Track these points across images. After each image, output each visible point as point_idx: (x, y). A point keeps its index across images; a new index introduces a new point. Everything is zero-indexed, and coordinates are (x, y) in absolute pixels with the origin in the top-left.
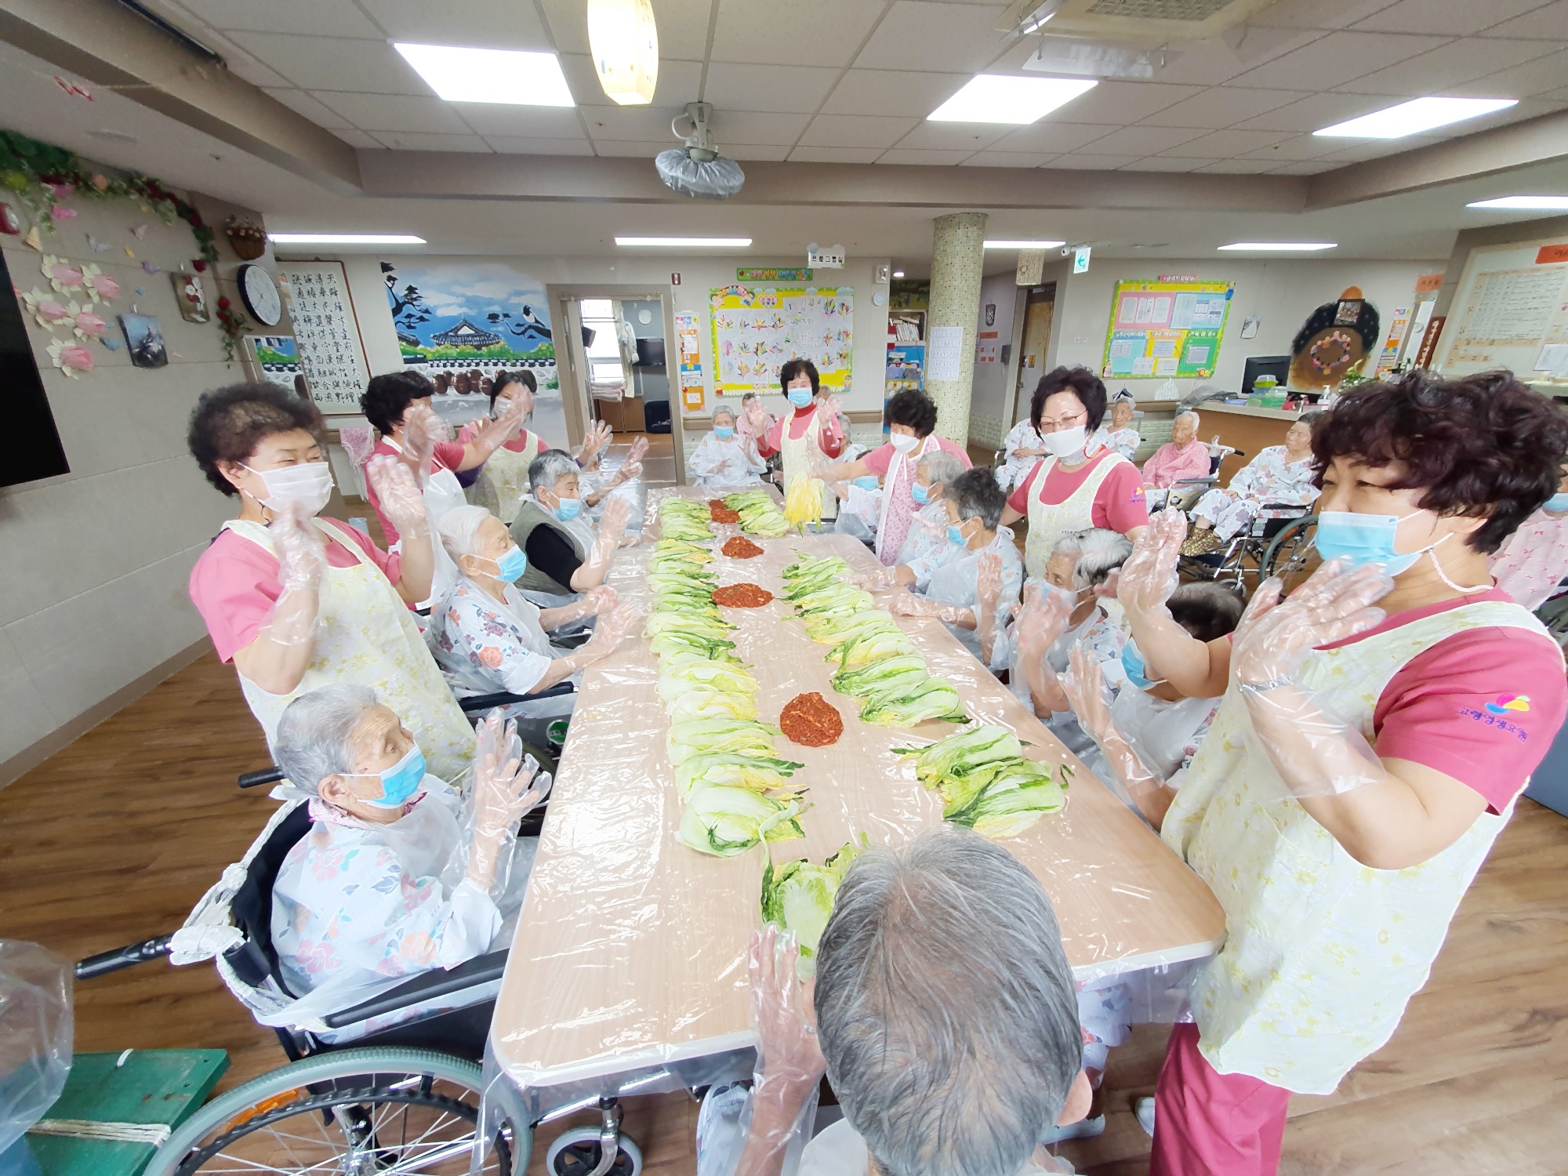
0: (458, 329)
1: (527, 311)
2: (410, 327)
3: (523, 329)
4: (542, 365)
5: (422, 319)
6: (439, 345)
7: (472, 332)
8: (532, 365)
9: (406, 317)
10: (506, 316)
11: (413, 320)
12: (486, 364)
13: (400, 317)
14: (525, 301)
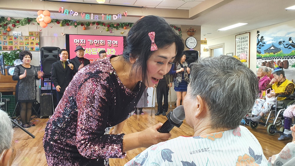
0: (270, 47)
1: (290, 39)
2: (260, 48)
3: (288, 45)
4: (292, 58)
5: (263, 46)
6: (265, 53)
7: (274, 48)
8: (288, 58)
9: (259, 46)
10: (284, 42)
11: (261, 46)
12: (276, 59)
13: (258, 46)
14: (290, 36)
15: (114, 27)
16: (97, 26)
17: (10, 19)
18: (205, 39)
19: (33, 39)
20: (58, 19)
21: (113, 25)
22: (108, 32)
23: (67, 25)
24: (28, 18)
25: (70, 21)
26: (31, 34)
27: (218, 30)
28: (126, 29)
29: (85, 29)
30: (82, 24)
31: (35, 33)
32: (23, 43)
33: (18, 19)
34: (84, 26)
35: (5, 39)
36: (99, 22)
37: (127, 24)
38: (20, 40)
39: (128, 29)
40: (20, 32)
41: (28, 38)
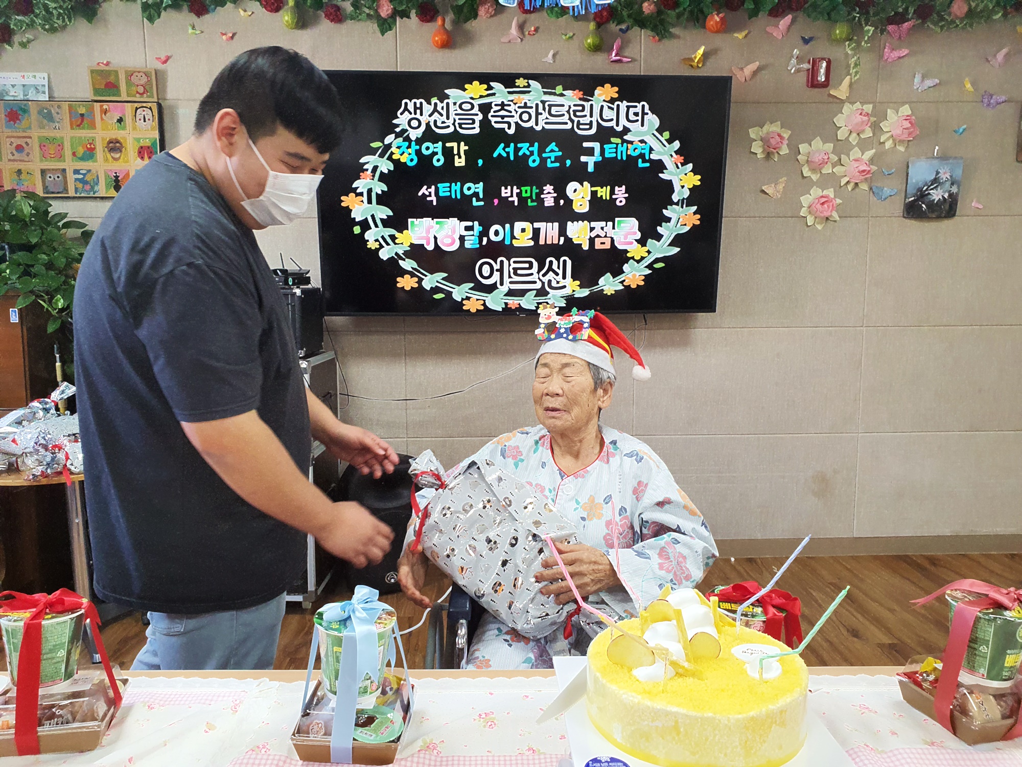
15: (642, 22)
16: (523, 16)
19: (120, 120)
21: (629, 5)
22: (601, 57)
23: (328, 16)
26: (107, 84)
29: (448, 43)
30: (427, 11)
31: (130, 76)
32: (61, 146)
34: (440, 22)
38: (42, 127)
39: (739, 30)
40: (38, 75)
41: (91, 111)
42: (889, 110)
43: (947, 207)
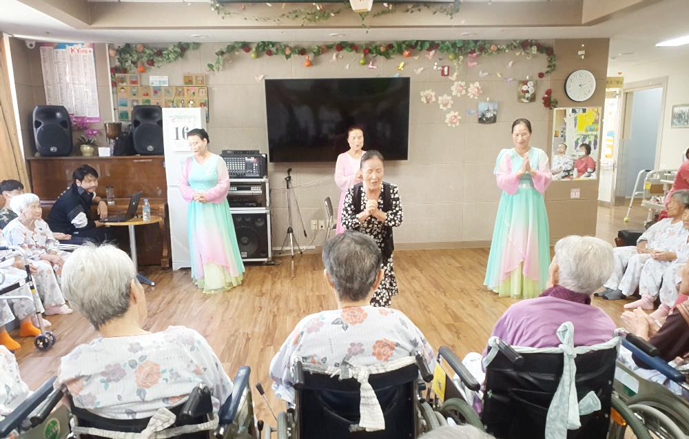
15: (381, 54)
16: (337, 52)
17: (142, 49)
18: (620, 73)
19: (194, 93)
20: (246, 41)
21: (376, 48)
22: (365, 66)
23: (267, 54)
24: (180, 43)
25: (274, 44)
26: (188, 81)
27: (657, 45)
28: (410, 55)
29: (311, 64)
30: (303, 52)
31: (196, 77)
32: (172, 102)
33: (160, 46)
34: (307, 56)
35: (134, 95)
36: (344, 42)
37: (413, 44)
38: (166, 95)
39: (415, 55)
40: (165, 77)
41: (183, 89)
42: (471, 85)
43: (493, 119)
